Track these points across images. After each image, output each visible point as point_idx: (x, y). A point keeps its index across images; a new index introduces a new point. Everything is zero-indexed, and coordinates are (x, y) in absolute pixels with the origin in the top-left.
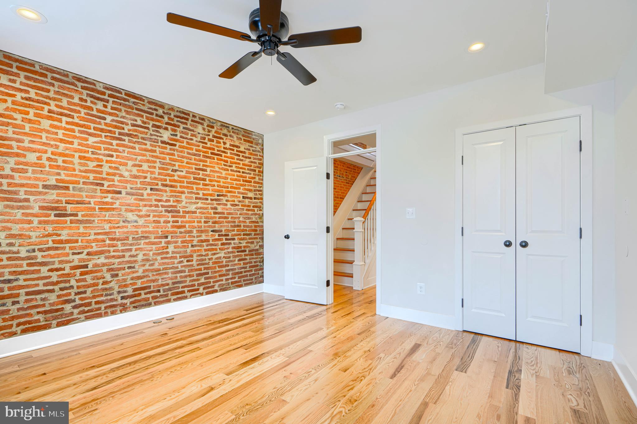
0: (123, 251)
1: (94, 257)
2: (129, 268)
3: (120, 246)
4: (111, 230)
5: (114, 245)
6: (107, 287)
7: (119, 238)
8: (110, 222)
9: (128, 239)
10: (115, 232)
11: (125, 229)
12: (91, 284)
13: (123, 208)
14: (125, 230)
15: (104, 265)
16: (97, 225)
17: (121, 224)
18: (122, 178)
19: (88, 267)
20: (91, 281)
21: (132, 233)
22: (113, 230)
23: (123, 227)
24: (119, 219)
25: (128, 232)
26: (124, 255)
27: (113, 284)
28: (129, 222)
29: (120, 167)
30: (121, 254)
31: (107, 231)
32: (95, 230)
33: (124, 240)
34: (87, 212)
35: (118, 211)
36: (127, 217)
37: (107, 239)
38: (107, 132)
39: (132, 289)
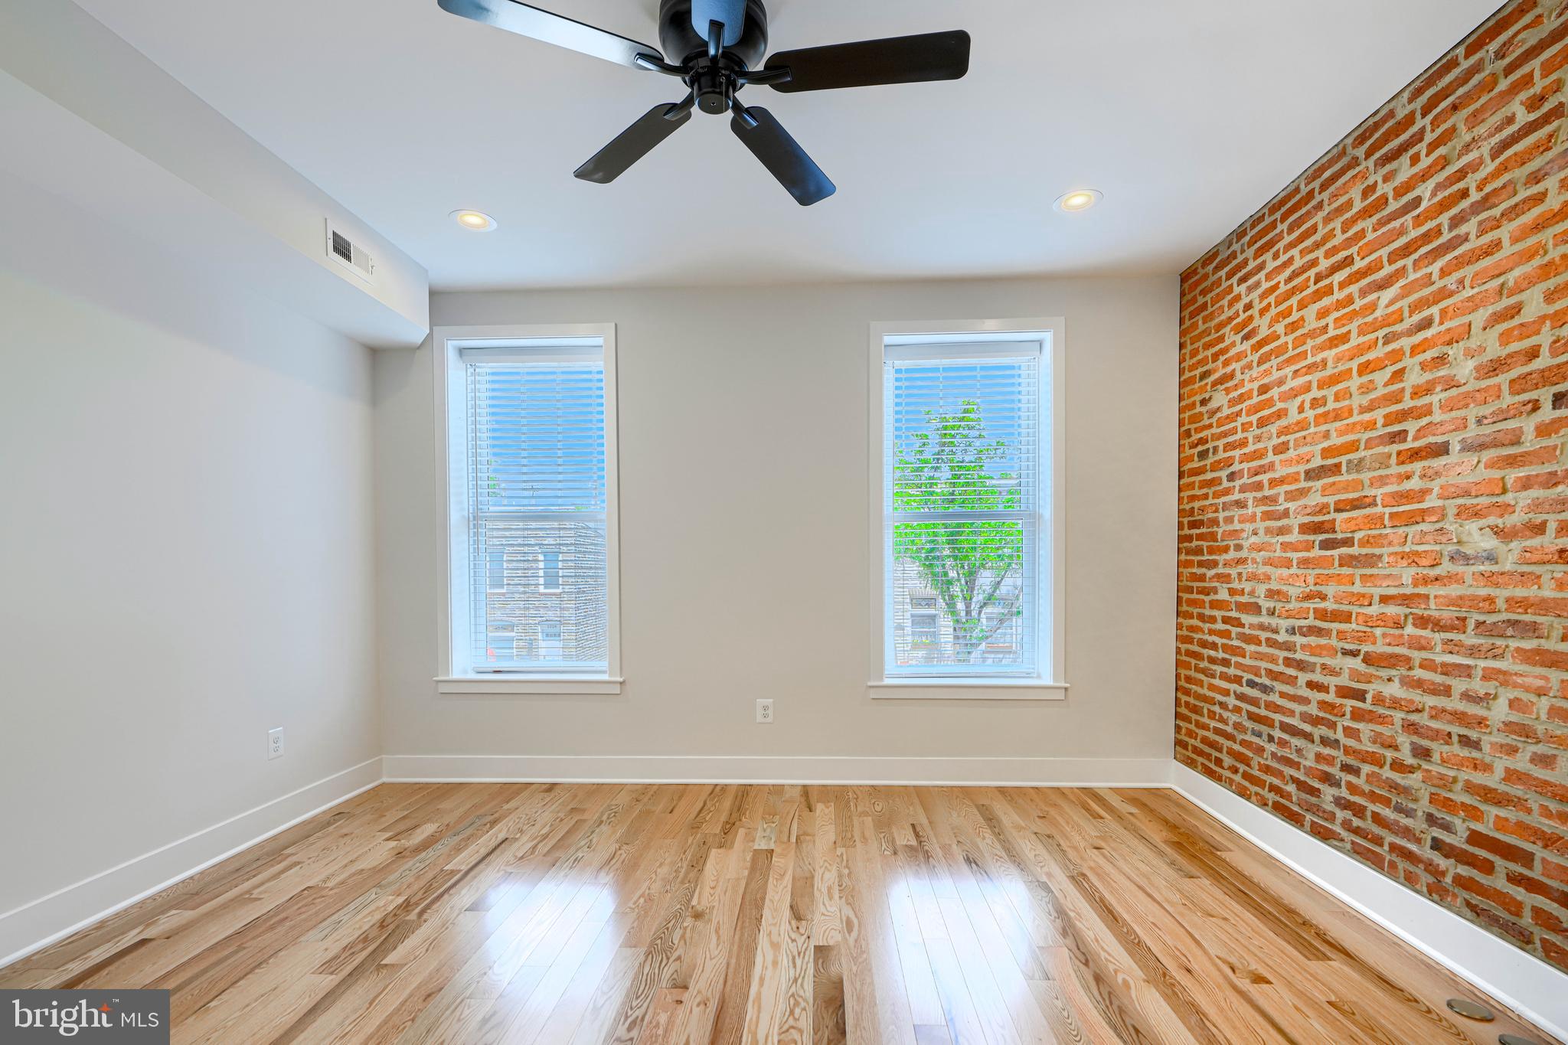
0: (1447, 670)
1: (1377, 673)
2: (1465, 741)
3: (1438, 649)
4: (1417, 591)
5: (1423, 642)
6: (1399, 781)
7: (1439, 621)
8: (1413, 559)
9: (1465, 626)
10: (1427, 597)
11: (1455, 586)
12: (1367, 752)
13: (1452, 506)
14: (1454, 590)
15: (1396, 704)
16: (1387, 571)
17: (1446, 567)
18: (1454, 392)
19: (1365, 699)
20: (1369, 744)
21: (1474, 602)
22: (1422, 590)
23: (1451, 578)
24: (1437, 548)
25: (1461, 598)
26: (1450, 687)
27: (1415, 780)
28: (1467, 559)
29: (1450, 352)
30: (1438, 679)
31: (1409, 591)
32: (1381, 586)
33: (1452, 628)
34: (1369, 532)
35: (1434, 519)
36: (1465, 538)
37: (1410, 620)
38: (1419, 243)
39: (1469, 829)
